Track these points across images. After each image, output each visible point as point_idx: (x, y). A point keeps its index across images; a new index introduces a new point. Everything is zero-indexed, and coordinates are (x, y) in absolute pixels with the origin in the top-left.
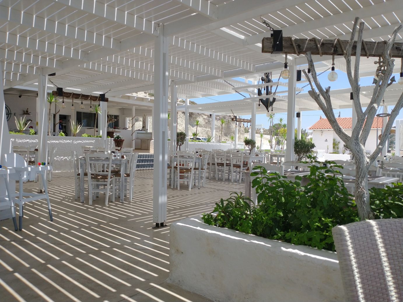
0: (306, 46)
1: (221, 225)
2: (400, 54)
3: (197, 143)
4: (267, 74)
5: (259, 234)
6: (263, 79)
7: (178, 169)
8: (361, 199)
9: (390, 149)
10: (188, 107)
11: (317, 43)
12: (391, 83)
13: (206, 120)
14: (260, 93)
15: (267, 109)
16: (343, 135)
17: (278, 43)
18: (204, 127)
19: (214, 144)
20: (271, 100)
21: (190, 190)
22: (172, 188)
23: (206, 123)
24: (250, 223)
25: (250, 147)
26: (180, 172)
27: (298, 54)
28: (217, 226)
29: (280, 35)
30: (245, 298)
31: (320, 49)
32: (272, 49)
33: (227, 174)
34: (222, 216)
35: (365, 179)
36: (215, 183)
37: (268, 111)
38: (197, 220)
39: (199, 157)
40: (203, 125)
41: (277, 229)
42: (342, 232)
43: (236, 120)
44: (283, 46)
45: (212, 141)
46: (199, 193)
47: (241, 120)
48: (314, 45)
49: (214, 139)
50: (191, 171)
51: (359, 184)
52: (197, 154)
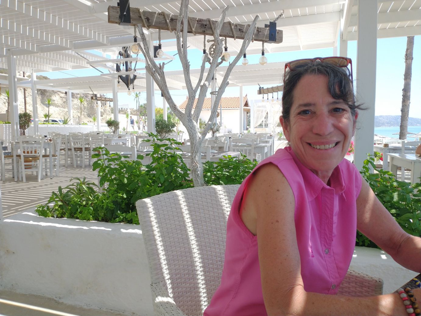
0: (155, 19)
1: (59, 215)
2: (243, 35)
3: (49, 125)
4: (126, 48)
5: (101, 219)
6: (120, 54)
7: (22, 157)
8: (195, 173)
9: (248, 127)
10: (35, 83)
11: (167, 18)
12: (221, 62)
13: (64, 99)
14: (118, 69)
15: (128, 87)
16: (178, 112)
17: (125, 13)
18: (62, 107)
19: (73, 126)
20: (132, 77)
21: (40, 181)
22: (16, 180)
23: (64, 102)
24: (91, 210)
25: (113, 128)
26: (24, 161)
27: (147, 27)
28: (54, 217)
29: (127, 6)
30: (87, 288)
31: (169, 25)
32: (119, 20)
33: (88, 160)
34: (60, 206)
35: (198, 154)
36: (72, 171)
37: (129, 89)
38: (30, 214)
39: (49, 142)
40: (60, 105)
41: (119, 212)
42: (145, 205)
43: (96, 99)
44: (131, 17)
45: (69, 123)
46: (51, 184)
47: (102, 99)
48: (163, 20)
49: (72, 120)
50: (39, 159)
51: (193, 158)
52: (46, 138)
